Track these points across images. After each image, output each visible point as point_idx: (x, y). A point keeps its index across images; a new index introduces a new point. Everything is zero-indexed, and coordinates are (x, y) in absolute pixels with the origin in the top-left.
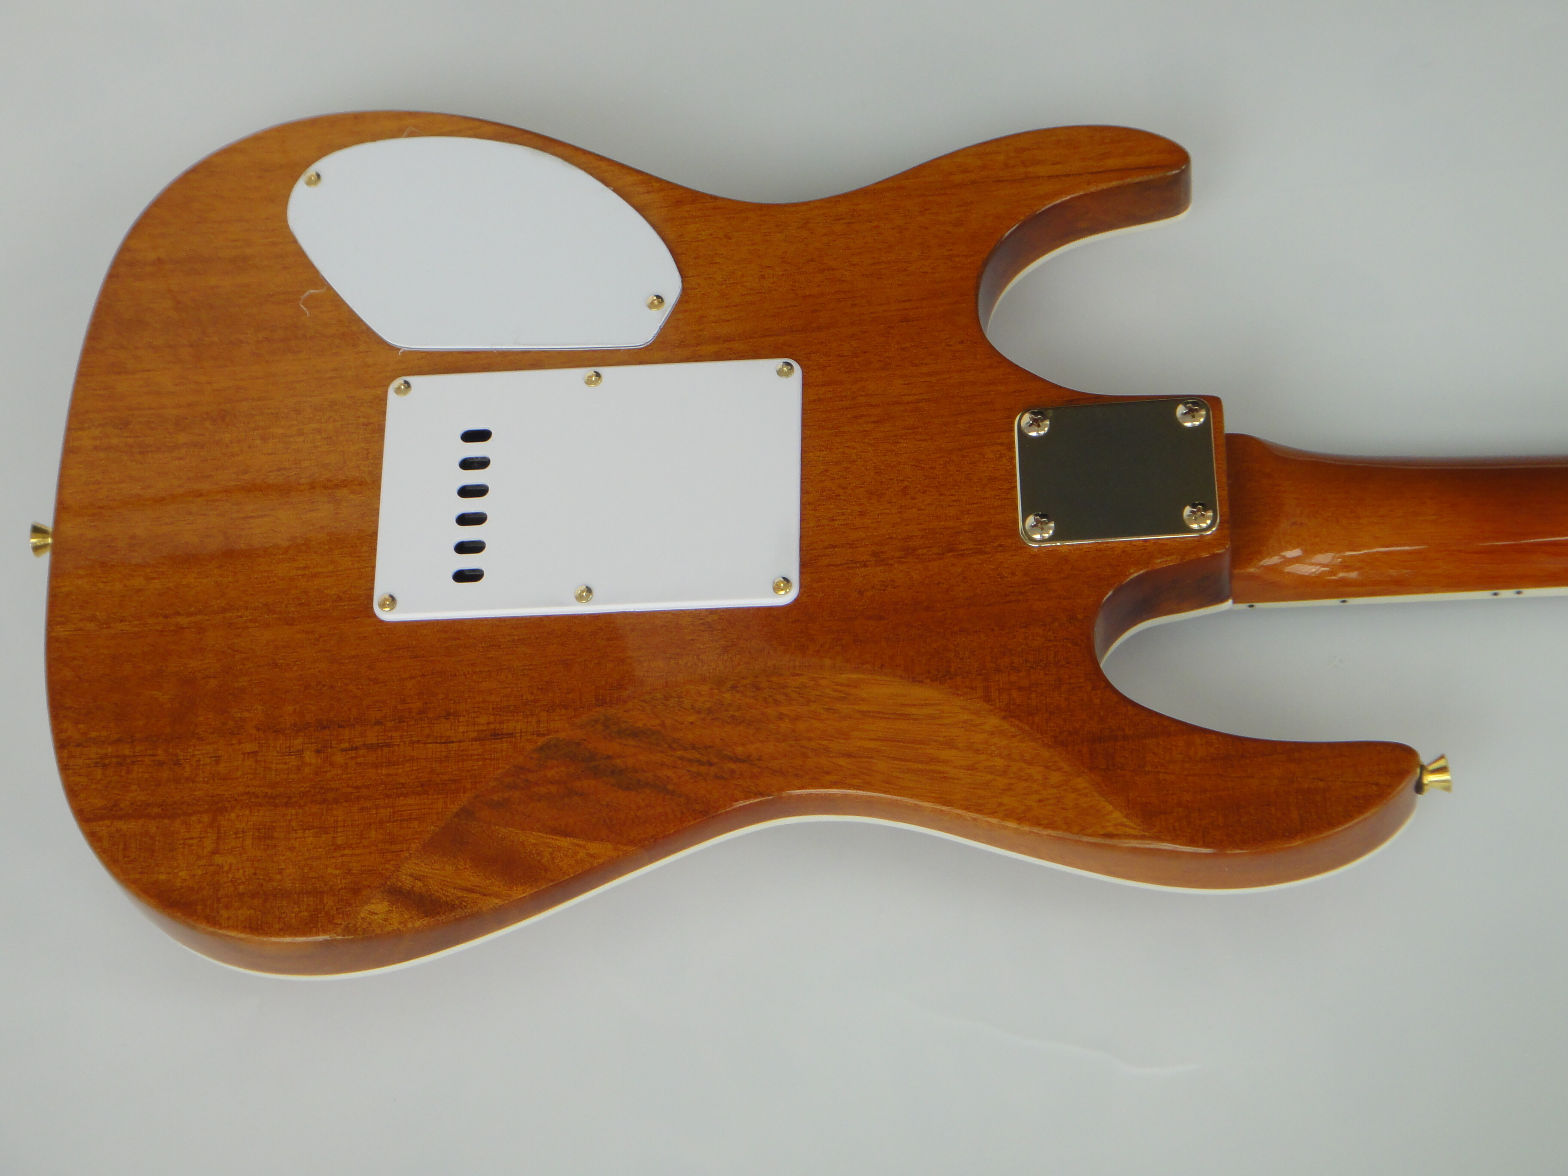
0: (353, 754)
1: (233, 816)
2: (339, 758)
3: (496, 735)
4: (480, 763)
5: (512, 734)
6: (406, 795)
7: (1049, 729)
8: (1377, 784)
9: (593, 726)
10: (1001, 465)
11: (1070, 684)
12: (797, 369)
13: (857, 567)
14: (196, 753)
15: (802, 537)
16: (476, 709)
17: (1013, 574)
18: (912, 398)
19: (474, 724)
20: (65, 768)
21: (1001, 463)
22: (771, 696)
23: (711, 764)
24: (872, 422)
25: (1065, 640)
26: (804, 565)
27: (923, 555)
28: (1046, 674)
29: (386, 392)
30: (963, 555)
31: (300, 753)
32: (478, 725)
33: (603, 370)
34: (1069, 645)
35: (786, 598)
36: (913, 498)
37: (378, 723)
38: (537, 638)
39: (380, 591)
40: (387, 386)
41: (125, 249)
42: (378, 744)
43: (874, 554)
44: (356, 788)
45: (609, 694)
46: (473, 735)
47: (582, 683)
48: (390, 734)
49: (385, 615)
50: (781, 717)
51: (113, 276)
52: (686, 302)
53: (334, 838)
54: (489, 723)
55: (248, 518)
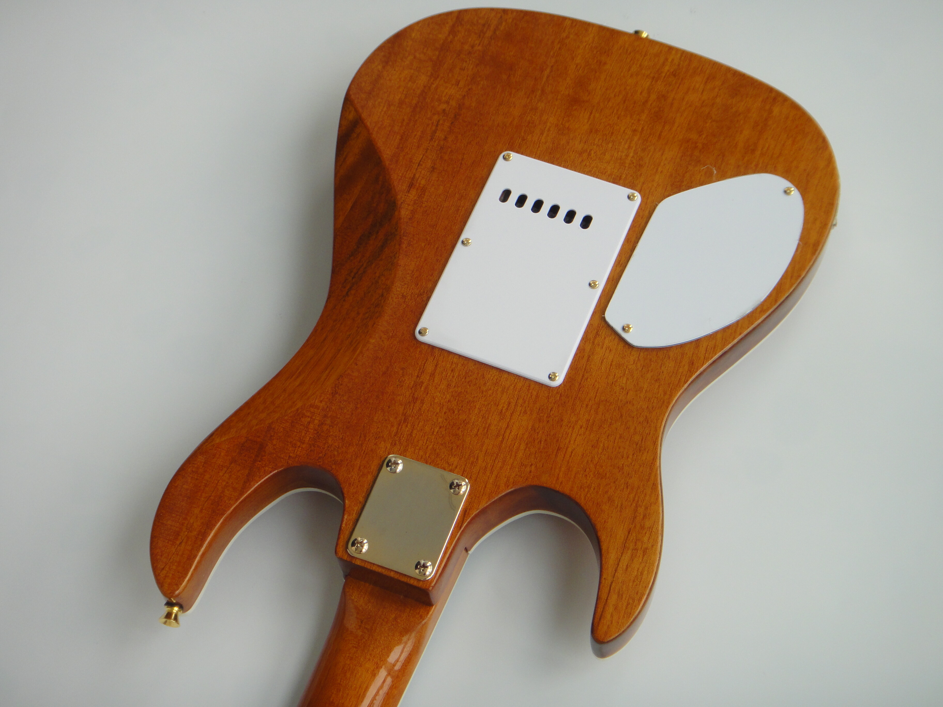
0: (435, 124)
1: (430, 69)
2: (436, 117)
4: (401, 175)
5: (409, 192)
6: (401, 140)
7: (280, 428)
8: (163, 569)
9: (395, 228)
10: (443, 462)
11: (299, 447)
12: (553, 384)
13: (419, 372)
14: (471, 62)
15: (449, 351)
16: (430, 180)
17: (375, 444)
18: (507, 434)
19: (423, 178)
20: (492, 10)
21: (444, 462)
22: (370, 311)
23: (353, 278)
24: (502, 410)
25: (324, 454)
27: (410, 406)
28: (310, 438)
30: (399, 424)
31: (447, 102)
32: (422, 179)
34: (321, 455)
35: (420, 334)
36: (445, 413)
37: (446, 139)
38: (455, 217)
42: (435, 135)
43: (422, 383)
44: (416, 120)
45: (408, 239)
46: (417, 176)
47: (420, 229)
48: (437, 142)
50: (358, 313)
52: (624, 347)
53: (395, 105)
54: (420, 184)
55: (591, 113)
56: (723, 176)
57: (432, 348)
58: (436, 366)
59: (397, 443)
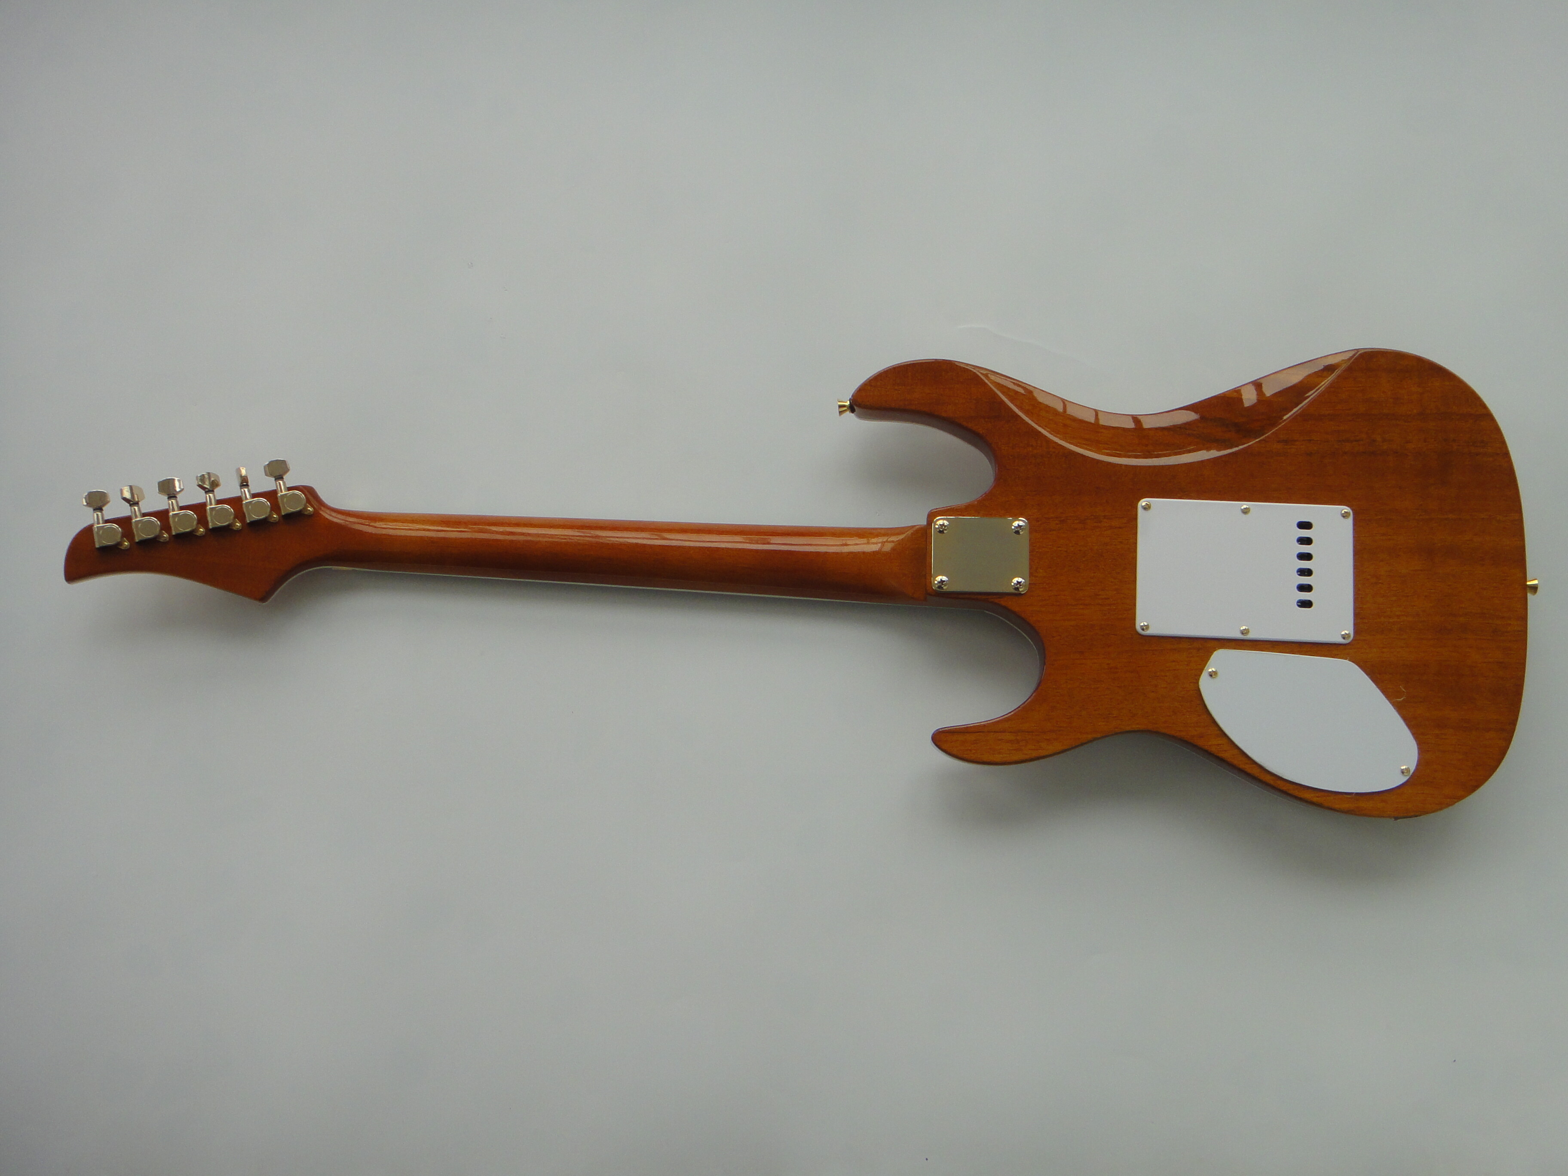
0: (1357, 438)
1: (1415, 411)
2: (1363, 436)
3: (1286, 442)
11: (1008, 447)
12: (1138, 628)
13: (1109, 516)
14: (1436, 445)
15: (1136, 533)
16: (1296, 456)
17: (1032, 505)
18: (1079, 607)
20: (1503, 443)
21: (1036, 566)
24: (1100, 595)
25: (1009, 468)
26: (1135, 518)
27: (1076, 520)
28: (1019, 452)
29: (1354, 637)
30: (1057, 518)
31: (1384, 441)
32: (1294, 448)
33: (1239, 636)
34: (1007, 466)
35: (1143, 502)
36: (1080, 550)
37: (1346, 453)
38: (1269, 491)
39: (1350, 521)
40: (1353, 640)
41: (1509, 740)
42: (1345, 442)
43: (1100, 522)
44: (1354, 421)
45: (1230, 459)
46: (1297, 443)
47: (1244, 465)
48: (1340, 447)
49: (1346, 509)
51: (1513, 723)
52: (1196, 675)
53: (1363, 396)
54: (1290, 448)
55: (1421, 570)
56: (1400, 708)
57: (1133, 519)
58: (1120, 528)
59: (1040, 523)
